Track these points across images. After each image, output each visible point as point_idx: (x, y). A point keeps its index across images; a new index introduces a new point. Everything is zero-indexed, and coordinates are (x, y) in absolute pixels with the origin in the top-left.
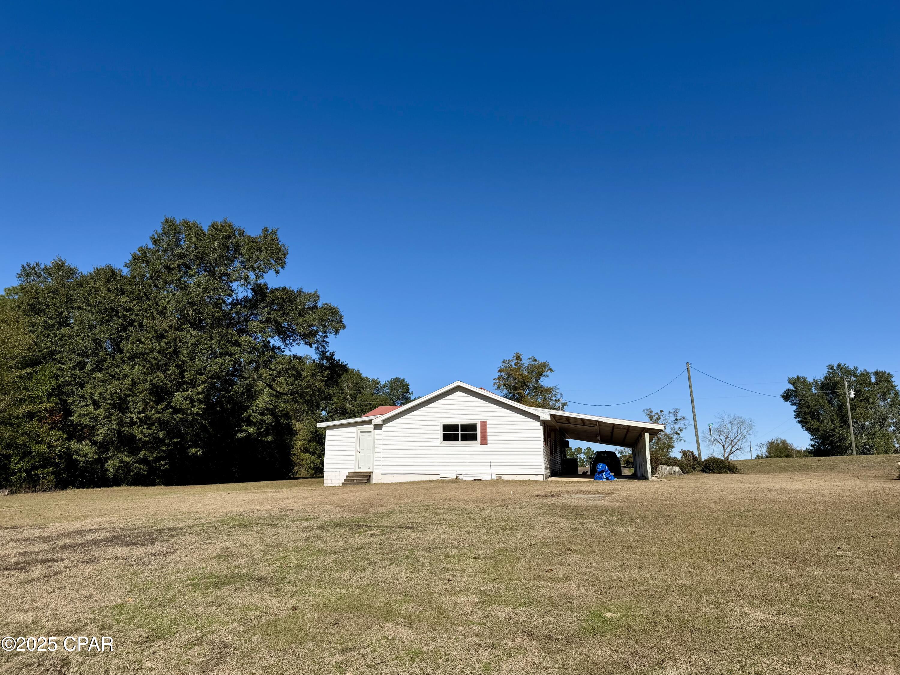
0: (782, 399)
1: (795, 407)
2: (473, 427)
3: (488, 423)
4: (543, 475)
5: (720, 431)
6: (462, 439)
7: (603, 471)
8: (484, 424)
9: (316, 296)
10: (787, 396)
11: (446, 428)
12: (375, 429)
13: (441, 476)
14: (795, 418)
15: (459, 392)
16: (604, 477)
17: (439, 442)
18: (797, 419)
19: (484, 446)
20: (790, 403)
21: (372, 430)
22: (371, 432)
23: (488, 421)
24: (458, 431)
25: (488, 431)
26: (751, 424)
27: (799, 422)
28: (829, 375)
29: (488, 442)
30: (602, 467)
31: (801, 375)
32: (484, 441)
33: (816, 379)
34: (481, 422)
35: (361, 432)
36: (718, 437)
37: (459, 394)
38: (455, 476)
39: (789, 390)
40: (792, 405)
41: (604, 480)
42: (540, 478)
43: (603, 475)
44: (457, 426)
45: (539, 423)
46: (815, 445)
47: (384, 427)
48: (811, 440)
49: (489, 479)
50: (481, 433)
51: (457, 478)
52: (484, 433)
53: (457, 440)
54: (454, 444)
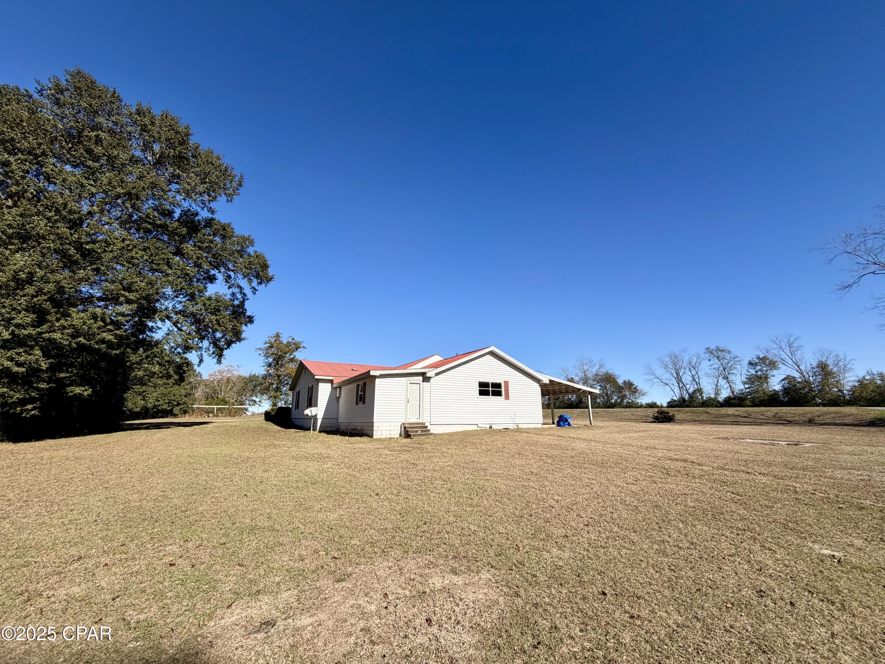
2: (498, 385)
3: (509, 383)
4: (540, 423)
6: (493, 395)
8: (506, 383)
9: (249, 241)
11: (482, 385)
12: (423, 381)
13: (479, 426)
17: (476, 397)
19: (507, 401)
21: (421, 382)
22: (418, 384)
23: (509, 381)
24: (489, 388)
25: (509, 389)
29: (510, 398)
32: (507, 397)
34: (504, 382)
35: (410, 383)
37: (490, 357)
38: (488, 426)
42: (540, 426)
44: (488, 383)
47: (433, 380)
49: (513, 428)
50: (505, 390)
51: (491, 427)
52: (507, 390)
53: (489, 395)
54: (487, 399)
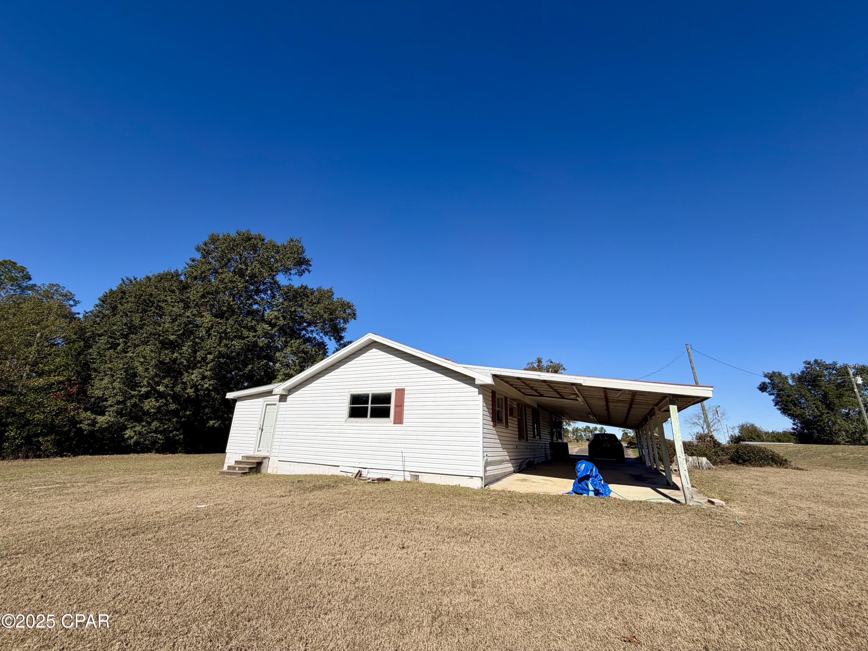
0: (758, 390)
1: (773, 397)
2: (385, 398)
3: (406, 392)
4: (482, 478)
5: (698, 416)
6: (373, 416)
7: (587, 477)
8: (401, 392)
10: (763, 388)
11: (356, 399)
12: (280, 401)
13: (341, 468)
14: (775, 406)
15: (374, 350)
16: (591, 488)
17: (344, 420)
18: (777, 407)
19: (398, 427)
20: (768, 394)
21: (277, 403)
22: (275, 404)
23: (406, 388)
24: (368, 404)
25: (405, 404)
26: (724, 412)
27: (780, 409)
28: (806, 369)
29: (404, 420)
30: (586, 469)
31: (776, 371)
32: (399, 420)
33: (793, 373)
34: (397, 390)
35: (267, 405)
36: (697, 421)
37: (374, 352)
38: (356, 471)
39: (764, 383)
40: (770, 395)
41: (592, 494)
43: (587, 485)
44: (367, 396)
45: (477, 390)
46: (797, 428)
47: (289, 398)
48: (794, 424)
49: (402, 479)
50: (396, 406)
51: (359, 474)
52: (400, 406)
53: (366, 416)
54: (361, 423)
